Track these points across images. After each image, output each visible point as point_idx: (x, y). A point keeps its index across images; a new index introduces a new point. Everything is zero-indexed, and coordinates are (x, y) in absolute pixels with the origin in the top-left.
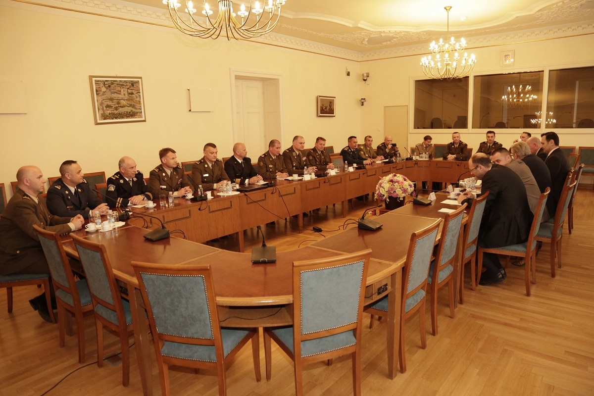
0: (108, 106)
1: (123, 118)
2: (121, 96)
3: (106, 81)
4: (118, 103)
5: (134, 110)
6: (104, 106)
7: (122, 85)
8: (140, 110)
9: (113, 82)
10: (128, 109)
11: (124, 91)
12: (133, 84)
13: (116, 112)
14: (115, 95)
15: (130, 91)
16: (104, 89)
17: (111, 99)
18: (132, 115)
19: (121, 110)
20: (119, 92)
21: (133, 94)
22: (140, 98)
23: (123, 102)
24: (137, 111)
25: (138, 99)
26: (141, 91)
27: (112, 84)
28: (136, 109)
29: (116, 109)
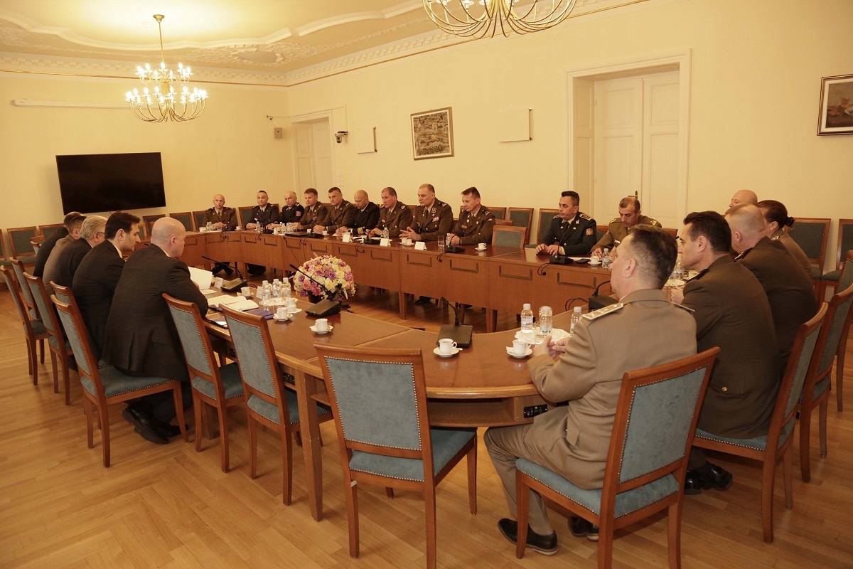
0: (423, 142)
1: (433, 153)
2: (432, 131)
3: (422, 117)
4: (430, 138)
5: (442, 144)
6: (420, 142)
7: (434, 119)
8: (447, 145)
9: (426, 118)
10: (437, 144)
11: (434, 125)
12: (442, 116)
13: (427, 147)
14: (428, 130)
15: (439, 124)
16: (419, 126)
17: (425, 135)
18: (440, 149)
19: (432, 145)
20: (430, 127)
21: (441, 127)
22: (448, 130)
23: (434, 137)
24: (445, 145)
25: (445, 132)
26: (448, 123)
27: (426, 119)
28: (444, 143)
29: (428, 144)
